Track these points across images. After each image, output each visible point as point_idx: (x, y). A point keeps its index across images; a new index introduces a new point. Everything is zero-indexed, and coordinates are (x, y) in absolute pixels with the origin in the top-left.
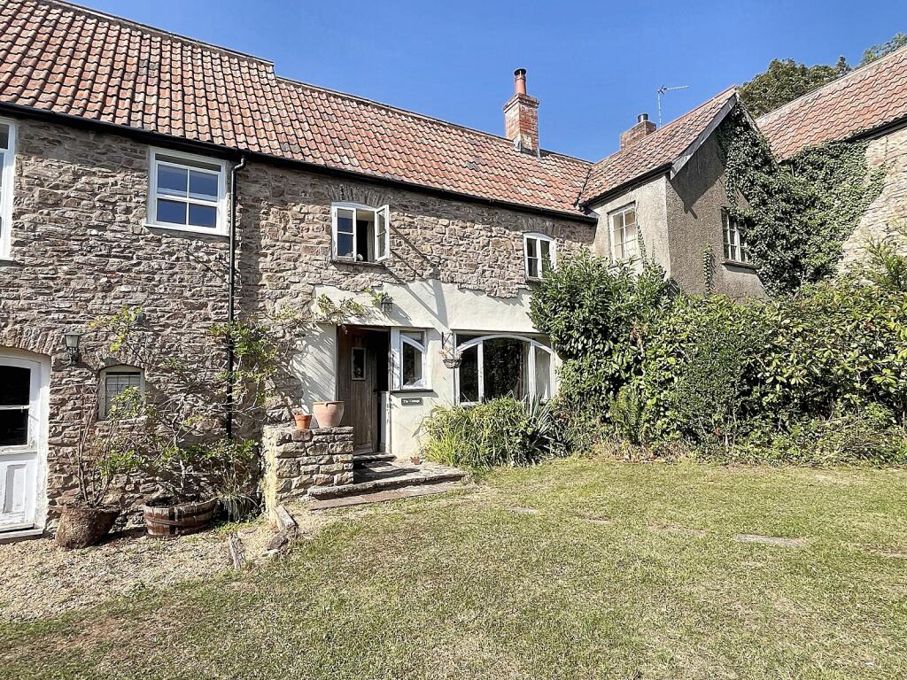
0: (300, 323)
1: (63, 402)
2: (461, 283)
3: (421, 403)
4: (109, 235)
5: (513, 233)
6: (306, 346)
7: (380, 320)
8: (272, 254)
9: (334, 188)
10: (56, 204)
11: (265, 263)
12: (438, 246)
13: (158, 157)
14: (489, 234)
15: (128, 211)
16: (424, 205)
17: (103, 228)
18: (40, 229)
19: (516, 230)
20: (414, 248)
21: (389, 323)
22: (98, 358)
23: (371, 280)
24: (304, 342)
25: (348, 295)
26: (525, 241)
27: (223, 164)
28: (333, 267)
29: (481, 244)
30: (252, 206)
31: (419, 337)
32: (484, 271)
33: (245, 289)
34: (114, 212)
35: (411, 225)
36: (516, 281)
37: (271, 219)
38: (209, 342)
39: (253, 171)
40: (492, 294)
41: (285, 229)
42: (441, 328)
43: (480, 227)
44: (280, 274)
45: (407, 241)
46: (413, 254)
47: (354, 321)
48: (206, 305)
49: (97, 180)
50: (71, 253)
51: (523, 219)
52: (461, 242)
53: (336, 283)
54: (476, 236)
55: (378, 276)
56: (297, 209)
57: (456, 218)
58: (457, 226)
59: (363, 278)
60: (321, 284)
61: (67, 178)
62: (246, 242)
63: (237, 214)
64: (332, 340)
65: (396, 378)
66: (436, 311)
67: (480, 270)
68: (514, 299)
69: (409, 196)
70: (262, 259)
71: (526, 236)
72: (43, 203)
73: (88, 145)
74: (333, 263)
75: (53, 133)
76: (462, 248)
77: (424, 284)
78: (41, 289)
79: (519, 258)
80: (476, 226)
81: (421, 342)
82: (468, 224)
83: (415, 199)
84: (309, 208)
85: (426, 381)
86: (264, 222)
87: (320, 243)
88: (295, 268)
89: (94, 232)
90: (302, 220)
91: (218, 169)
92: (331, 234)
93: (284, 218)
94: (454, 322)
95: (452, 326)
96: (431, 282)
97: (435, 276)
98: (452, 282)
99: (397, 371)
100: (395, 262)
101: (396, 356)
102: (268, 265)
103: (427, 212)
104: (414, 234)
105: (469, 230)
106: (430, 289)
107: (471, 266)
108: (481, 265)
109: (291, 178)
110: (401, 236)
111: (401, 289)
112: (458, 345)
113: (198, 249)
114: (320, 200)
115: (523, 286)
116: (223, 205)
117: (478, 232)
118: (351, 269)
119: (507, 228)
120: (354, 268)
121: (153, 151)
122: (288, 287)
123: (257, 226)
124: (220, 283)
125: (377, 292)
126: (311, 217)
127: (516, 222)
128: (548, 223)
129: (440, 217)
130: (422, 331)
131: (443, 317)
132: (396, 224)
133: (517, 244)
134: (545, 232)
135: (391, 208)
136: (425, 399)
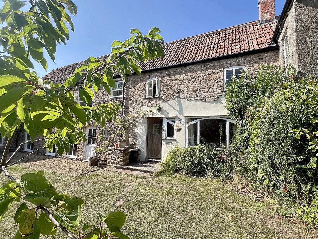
0: (137, 118)
1: (98, 137)
2: (189, 98)
3: (172, 144)
5: (218, 70)
7: (159, 115)
8: (132, 99)
9: (147, 76)
10: (98, 97)
11: (130, 102)
12: (180, 85)
14: (204, 74)
15: (107, 95)
16: (175, 71)
19: (220, 69)
20: (171, 88)
21: (161, 116)
23: (156, 102)
24: (138, 123)
25: (149, 108)
26: (225, 72)
28: (146, 100)
29: (199, 80)
30: (128, 88)
31: (173, 120)
32: (200, 91)
33: (126, 110)
34: (105, 96)
35: (170, 80)
36: (217, 92)
37: (132, 90)
38: (119, 123)
39: (129, 78)
40: (204, 100)
41: (135, 92)
42: (180, 116)
43: (199, 73)
44: (133, 105)
45: (168, 87)
46: (170, 90)
47: (151, 116)
51: (223, 63)
52: (190, 82)
53: (146, 105)
54: (197, 77)
55: (158, 101)
56: (138, 85)
57: (188, 72)
58: (189, 75)
59: (153, 102)
60: (142, 106)
64: (145, 122)
65: (164, 134)
66: (178, 110)
67: (198, 91)
68: (217, 100)
69: (170, 70)
71: (225, 70)
76: (190, 84)
77: (174, 101)
79: (220, 81)
80: (198, 73)
81: (174, 122)
82: (194, 73)
84: (141, 84)
85: (174, 137)
86: (130, 91)
87: (143, 94)
88: (137, 102)
89: (102, 101)
90: (139, 88)
92: (146, 90)
93: (135, 89)
94: (186, 114)
96: (176, 99)
97: (178, 97)
98: (185, 98)
100: (164, 95)
101: (165, 127)
103: (177, 74)
104: (171, 83)
105: (194, 76)
106: (176, 102)
107: (194, 90)
108: (199, 89)
110: (166, 85)
111: (166, 104)
112: (188, 123)
114: (144, 81)
115: (222, 94)
117: (199, 75)
118: (150, 100)
119: (214, 69)
122: (135, 108)
123: (129, 93)
125: (158, 106)
126: (141, 86)
127: (219, 65)
128: (241, 59)
129: (182, 74)
130: (174, 118)
131: (181, 112)
132: (165, 82)
133: (221, 75)
134: (239, 64)
135: (164, 77)
136: (174, 143)
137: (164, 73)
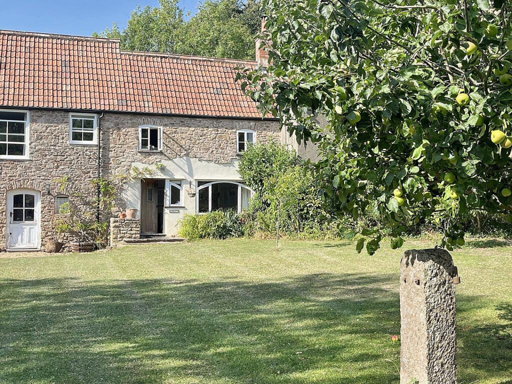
0: (125, 178)
1: (45, 207)
2: (200, 158)
3: (179, 212)
4: (57, 148)
5: (230, 131)
6: (128, 187)
7: (160, 176)
8: (114, 150)
9: (140, 120)
10: (41, 139)
11: (111, 154)
12: (188, 141)
13: (72, 116)
14: (217, 132)
15: (63, 138)
16: (182, 122)
17: (55, 146)
18: (37, 148)
19: (232, 129)
20: (177, 143)
21: (164, 177)
22: (55, 192)
23: (156, 159)
24: (127, 186)
25: (146, 166)
26: (237, 134)
27: (95, 115)
28: (139, 154)
29: (212, 138)
30: (107, 131)
31: (179, 183)
32: (212, 151)
33: (104, 165)
34: (58, 139)
35: (175, 132)
36: (230, 155)
37: (114, 136)
38: (91, 186)
39: (107, 117)
40: (217, 162)
41: (119, 139)
42: (189, 179)
43: (211, 129)
44: (117, 158)
45: (173, 140)
46: (176, 145)
47: (148, 177)
48: (90, 172)
49: (53, 128)
50: (46, 155)
51: (236, 123)
52: (201, 138)
53: (141, 161)
54: (209, 134)
55: (159, 157)
56: (124, 130)
57: (199, 126)
58: (199, 131)
59: (152, 158)
60: (134, 161)
61: (44, 129)
62: (104, 147)
63: (101, 135)
64: (139, 185)
65: (167, 201)
66: (187, 171)
67: (210, 151)
68: (230, 164)
69: (175, 119)
70: (110, 153)
71: (238, 132)
72: (38, 139)
73: (49, 116)
74: (139, 152)
75: (39, 113)
76: (201, 141)
77: (181, 159)
78: (38, 169)
79: (233, 143)
80: (209, 129)
81: (180, 185)
82: (205, 129)
83: (178, 120)
84: (130, 129)
85: (182, 203)
86: (111, 138)
87: (134, 144)
88: (123, 155)
89: (53, 147)
90: (126, 135)
91: (93, 117)
92: (138, 140)
93: (119, 135)
94: (196, 176)
95: (195, 178)
96: (185, 158)
97: (187, 155)
98: (195, 157)
99: (168, 198)
100: (167, 150)
101: (168, 192)
102: (113, 155)
103: (184, 125)
104: (177, 136)
105: (205, 132)
106: (184, 161)
107: (205, 149)
108: (211, 149)
109: (122, 117)
110: (170, 138)
111: (170, 162)
112: (198, 186)
113: (86, 150)
114: (134, 125)
115: (235, 157)
116: (95, 132)
117: (211, 132)
118: (147, 154)
119: (227, 128)
120: (149, 154)
121: (71, 114)
122: (120, 163)
123: (109, 139)
124: (95, 164)
125: (159, 163)
126: (130, 133)
127: (232, 124)
128: (252, 123)
129: (190, 127)
130: (181, 180)
131: (191, 174)
132: (168, 133)
133: (233, 136)
134: (250, 128)
135: (166, 125)
136: (181, 210)
137: (166, 120)
